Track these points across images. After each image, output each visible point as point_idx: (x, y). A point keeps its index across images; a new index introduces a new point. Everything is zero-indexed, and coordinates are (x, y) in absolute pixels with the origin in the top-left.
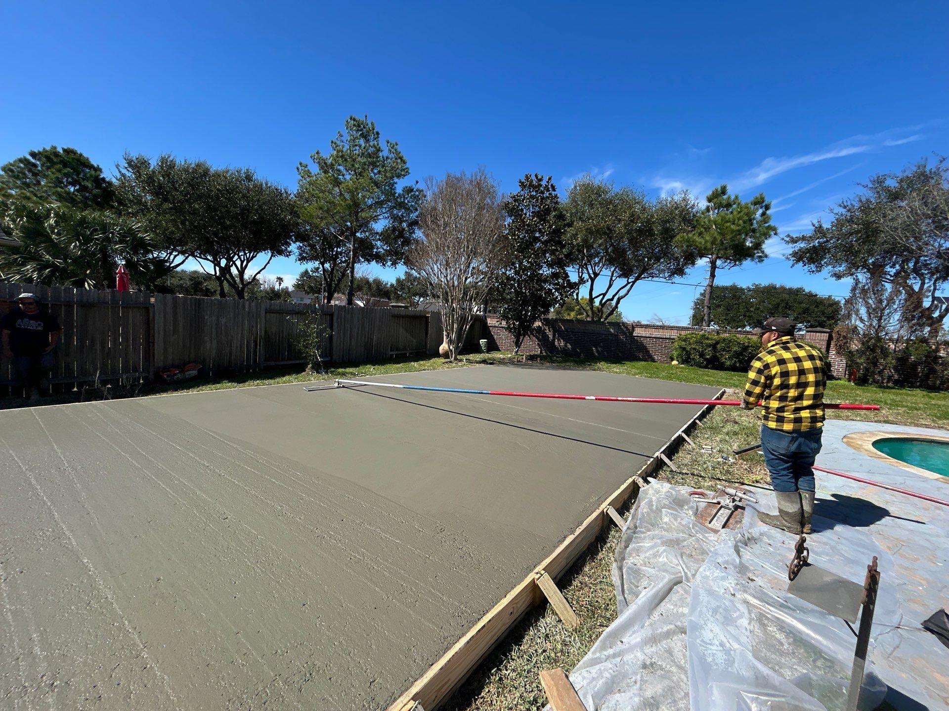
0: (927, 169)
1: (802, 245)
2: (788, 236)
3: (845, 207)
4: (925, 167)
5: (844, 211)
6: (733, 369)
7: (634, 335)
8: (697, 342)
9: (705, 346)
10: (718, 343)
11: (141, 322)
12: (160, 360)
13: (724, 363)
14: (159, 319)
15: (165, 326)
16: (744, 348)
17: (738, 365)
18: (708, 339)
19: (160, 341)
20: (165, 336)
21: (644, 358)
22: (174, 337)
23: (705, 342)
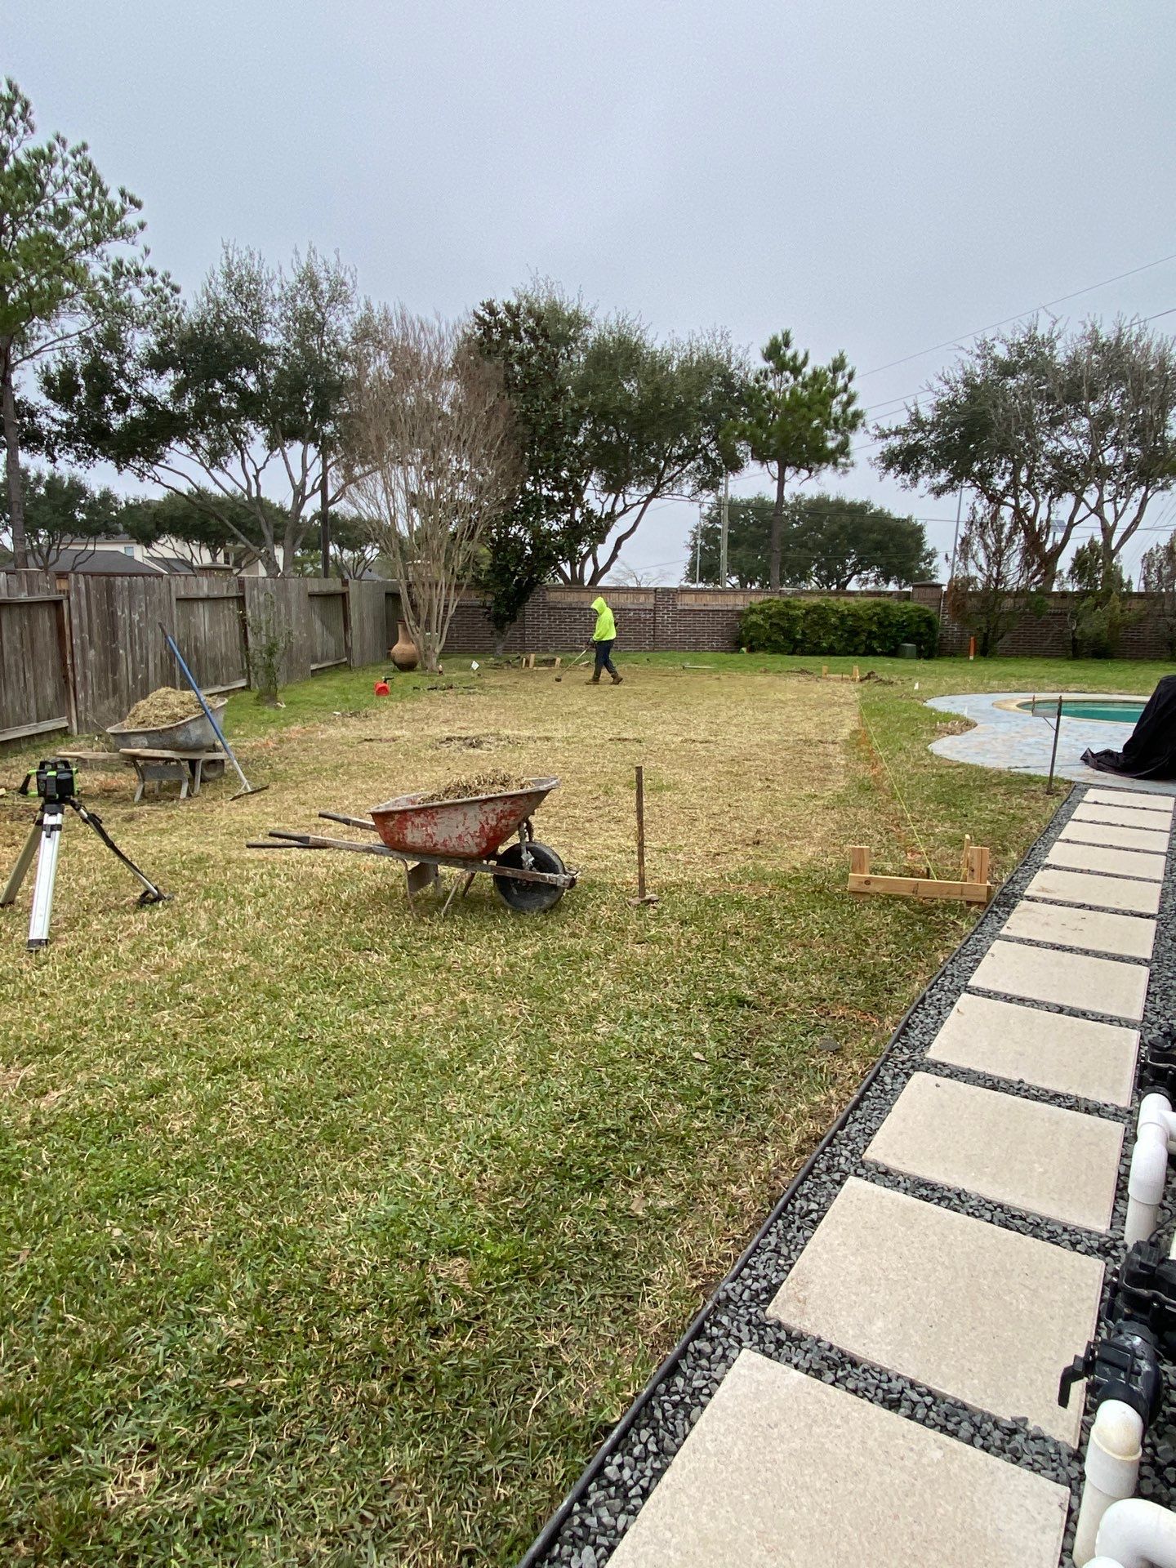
0: (1039, 334)
1: (895, 442)
2: (877, 427)
3: (947, 383)
4: (1036, 328)
5: (945, 389)
6: (831, 652)
7: (679, 607)
8: (780, 614)
9: (793, 620)
10: (808, 613)
11: (51, 628)
12: (81, 696)
13: (817, 645)
14: (75, 621)
15: (82, 631)
16: (842, 618)
17: (836, 645)
18: (795, 608)
19: (78, 661)
20: (83, 651)
21: (696, 647)
22: (92, 654)
23: (792, 612)
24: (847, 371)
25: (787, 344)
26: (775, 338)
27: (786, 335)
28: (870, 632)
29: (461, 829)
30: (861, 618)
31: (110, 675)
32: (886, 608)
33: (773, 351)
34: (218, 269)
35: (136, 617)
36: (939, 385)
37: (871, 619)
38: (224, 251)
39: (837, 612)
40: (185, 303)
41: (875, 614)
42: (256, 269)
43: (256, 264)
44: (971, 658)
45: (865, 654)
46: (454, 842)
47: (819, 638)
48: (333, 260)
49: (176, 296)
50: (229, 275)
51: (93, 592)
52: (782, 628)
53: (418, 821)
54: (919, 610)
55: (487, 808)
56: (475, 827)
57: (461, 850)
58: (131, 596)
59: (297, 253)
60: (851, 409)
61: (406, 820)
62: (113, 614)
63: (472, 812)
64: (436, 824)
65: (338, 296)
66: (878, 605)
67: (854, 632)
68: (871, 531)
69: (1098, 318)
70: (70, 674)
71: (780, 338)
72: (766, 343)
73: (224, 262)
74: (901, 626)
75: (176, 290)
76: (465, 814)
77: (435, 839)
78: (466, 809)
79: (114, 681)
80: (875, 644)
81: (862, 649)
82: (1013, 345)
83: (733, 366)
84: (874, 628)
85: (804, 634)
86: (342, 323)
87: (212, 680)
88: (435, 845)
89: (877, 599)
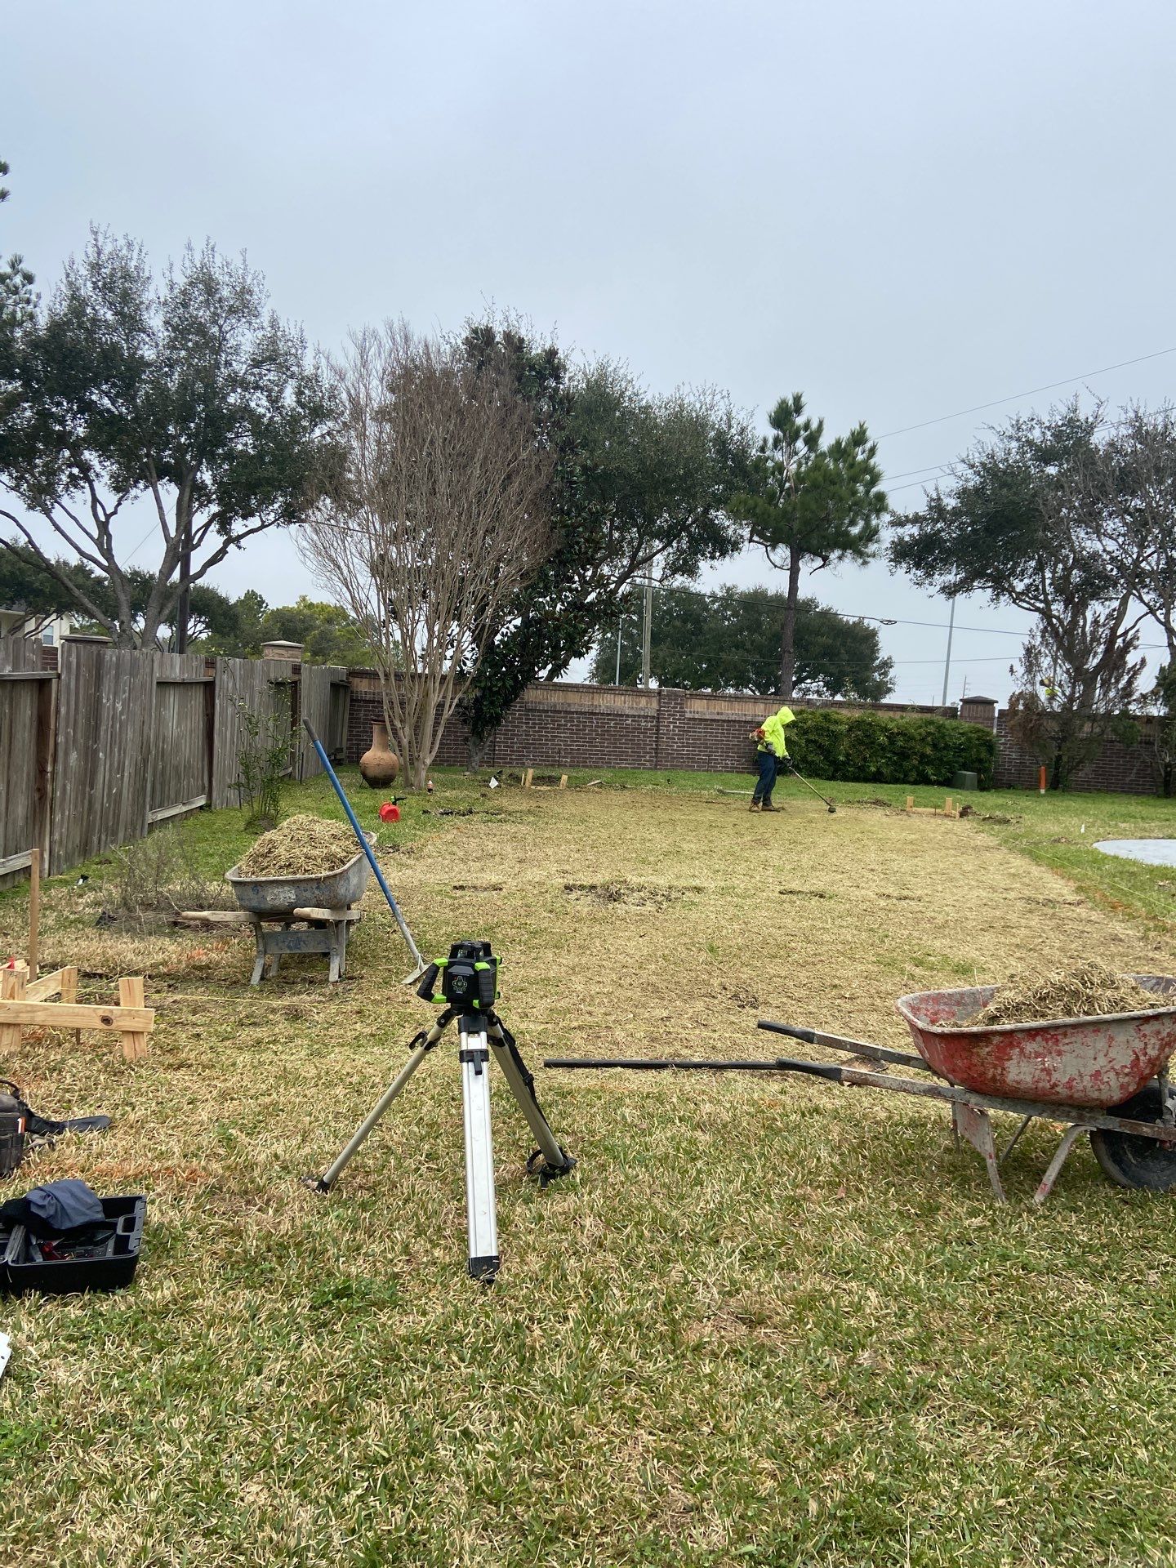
0: (1082, 416)
1: (910, 531)
2: (896, 513)
4: (1077, 410)
6: (877, 778)
7: (688, 715)
8: (818, 729)
9: (835, 737)
10: (850, 730)
11: (31, 719)
12: (58, 818)
13: (861, 769)
14: (63, 710)
15: (67, 727)
16: (892, 738)
17: (884, 771)
18: (836, 722)
19: (60, 768)
20: (67, 754)
21: (709, 765)
22: (74, 756)
23: (832, 727)
24: (868, 445)
25: (798, 408)
26: (783, 403)
27: (797, 399)
28: (923, 756)
29: (1102, 1061)
30: (911, 738)
31: (88, 789)
32: (940, 727)
33: (784, 417)
34: (80, 258)
35: (119, 706)
36: (962, 468)
37: (923, 740)
38: (91, 237)
39: (887, 730)
40: (39, 296)
41: (929, 734)
42: (133, 263)
43: (135, 256)
44: (1043, 791)
45: (915, 783)
46: (1087, 1082)
47: (865, 759)
48: (237, 262)
49: (29, 287)
50: (96, 267)
51: (83, 669)
52: (820, 747)
53: (1031, 1047)
54: (979, 731)
55: (1147, 1029)
56: (1123, 1058)
57: (1095, 1095)
58: (117, 677)
59: (189, 248)
60: (874, 490)
61: (1011, 1045)
62: (99, 700)
63: (1122, 1036)
64: (1060, 1053)
65: (243, 306)
66: (931, 723)
67: (904, 755)
68: (818, 633)
69: (1142, 404)
70: (49, 787)
71: (791, 402)
72: (772, 406)
73: (91, 251)
74: (959, 750)
75: (29, 279)
76: (1111, 1039)
77: (1055, 1076)
78: (1113, 1030)
79: (90, 795)
80: (929, 771)
81: (913, 775)
82: (1049, 428)
83: (733, 431)
84: (928, 751)
85: (847, 755)
86: (244, 340)
87: (173, 796)
88: (1054, 1086)
89: (928, 716)
